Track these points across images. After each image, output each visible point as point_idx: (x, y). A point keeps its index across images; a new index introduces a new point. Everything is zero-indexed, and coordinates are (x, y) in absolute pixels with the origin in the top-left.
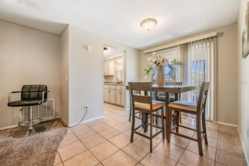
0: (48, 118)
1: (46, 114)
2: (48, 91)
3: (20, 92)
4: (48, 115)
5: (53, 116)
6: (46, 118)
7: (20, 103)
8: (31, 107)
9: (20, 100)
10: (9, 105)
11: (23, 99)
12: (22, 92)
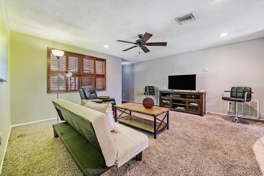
0: (251, 117)
1: (250, 113)
2: (252, 92)
3: (230, 92)
4: (251, 115)
5: (257, 117)
6: (249, 117)
7: (229, 98)
8: (237, 102)
9: (230, 97)
10: (223, 98)
11: (232, 96)
12: (231, 92)
